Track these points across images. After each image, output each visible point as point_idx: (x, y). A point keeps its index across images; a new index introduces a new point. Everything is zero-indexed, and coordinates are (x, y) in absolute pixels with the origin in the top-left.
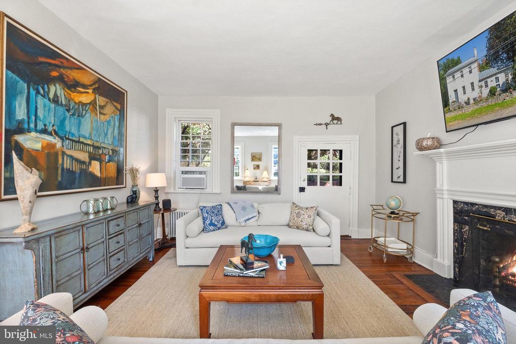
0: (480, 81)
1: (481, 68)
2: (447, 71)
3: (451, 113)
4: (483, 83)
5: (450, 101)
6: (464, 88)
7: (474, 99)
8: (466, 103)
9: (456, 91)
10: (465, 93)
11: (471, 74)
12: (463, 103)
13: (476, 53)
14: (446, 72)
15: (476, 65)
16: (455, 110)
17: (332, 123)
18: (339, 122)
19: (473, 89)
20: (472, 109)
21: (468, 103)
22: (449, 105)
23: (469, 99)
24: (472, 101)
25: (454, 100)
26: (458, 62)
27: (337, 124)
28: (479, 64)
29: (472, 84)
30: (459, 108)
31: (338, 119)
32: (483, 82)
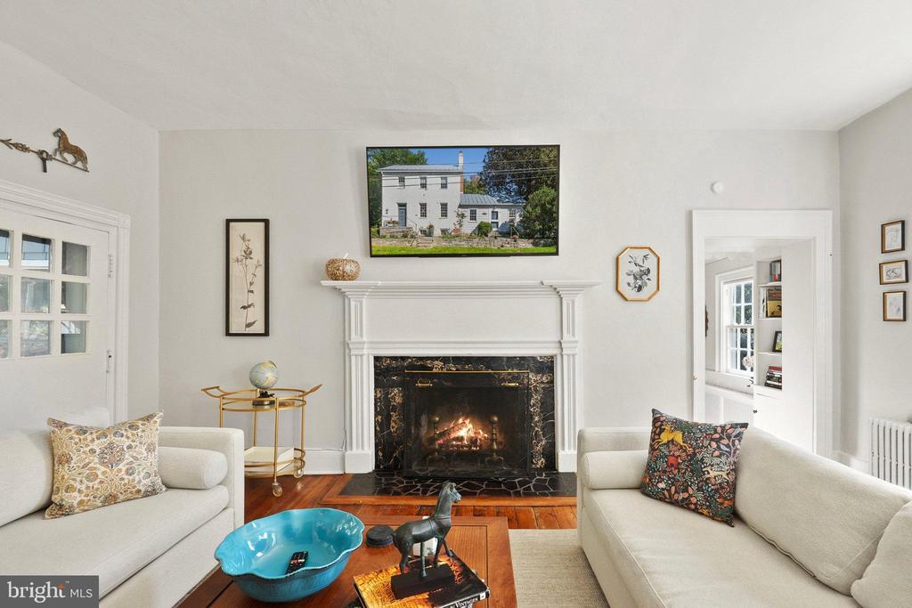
0: (460, 206)
1: (467, 188)
2: (385, 165)
3: (381, 241)
4: (467, 212)
5: (384, 219)
6: (423, 206)
7: (443, 231)
8: (423, 232)
9: (402, 206)
10: (424, 215)
11: (444, 190)
12: (416, 230)
13: (461, 160)
14: (382, 165)
15: (458, 179)
16: (392, 237)
17: (58, 157)
18: (79, 164)
19: (444, 214)
20: (435, 244)
21: (428, 233)
22: (379, 225)
23: (431, 227)
24: (437, 232)
25: (397, 219)
26: (418, 160)
27: (73, 165)
28: (464, 182)
29: (444, 207)
30: (405, 236)
31: (79, 154)
32: (469, 210)
